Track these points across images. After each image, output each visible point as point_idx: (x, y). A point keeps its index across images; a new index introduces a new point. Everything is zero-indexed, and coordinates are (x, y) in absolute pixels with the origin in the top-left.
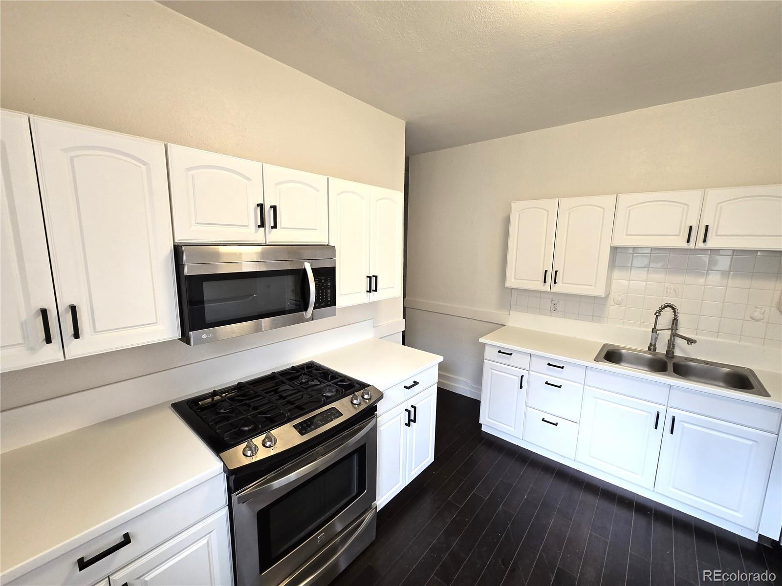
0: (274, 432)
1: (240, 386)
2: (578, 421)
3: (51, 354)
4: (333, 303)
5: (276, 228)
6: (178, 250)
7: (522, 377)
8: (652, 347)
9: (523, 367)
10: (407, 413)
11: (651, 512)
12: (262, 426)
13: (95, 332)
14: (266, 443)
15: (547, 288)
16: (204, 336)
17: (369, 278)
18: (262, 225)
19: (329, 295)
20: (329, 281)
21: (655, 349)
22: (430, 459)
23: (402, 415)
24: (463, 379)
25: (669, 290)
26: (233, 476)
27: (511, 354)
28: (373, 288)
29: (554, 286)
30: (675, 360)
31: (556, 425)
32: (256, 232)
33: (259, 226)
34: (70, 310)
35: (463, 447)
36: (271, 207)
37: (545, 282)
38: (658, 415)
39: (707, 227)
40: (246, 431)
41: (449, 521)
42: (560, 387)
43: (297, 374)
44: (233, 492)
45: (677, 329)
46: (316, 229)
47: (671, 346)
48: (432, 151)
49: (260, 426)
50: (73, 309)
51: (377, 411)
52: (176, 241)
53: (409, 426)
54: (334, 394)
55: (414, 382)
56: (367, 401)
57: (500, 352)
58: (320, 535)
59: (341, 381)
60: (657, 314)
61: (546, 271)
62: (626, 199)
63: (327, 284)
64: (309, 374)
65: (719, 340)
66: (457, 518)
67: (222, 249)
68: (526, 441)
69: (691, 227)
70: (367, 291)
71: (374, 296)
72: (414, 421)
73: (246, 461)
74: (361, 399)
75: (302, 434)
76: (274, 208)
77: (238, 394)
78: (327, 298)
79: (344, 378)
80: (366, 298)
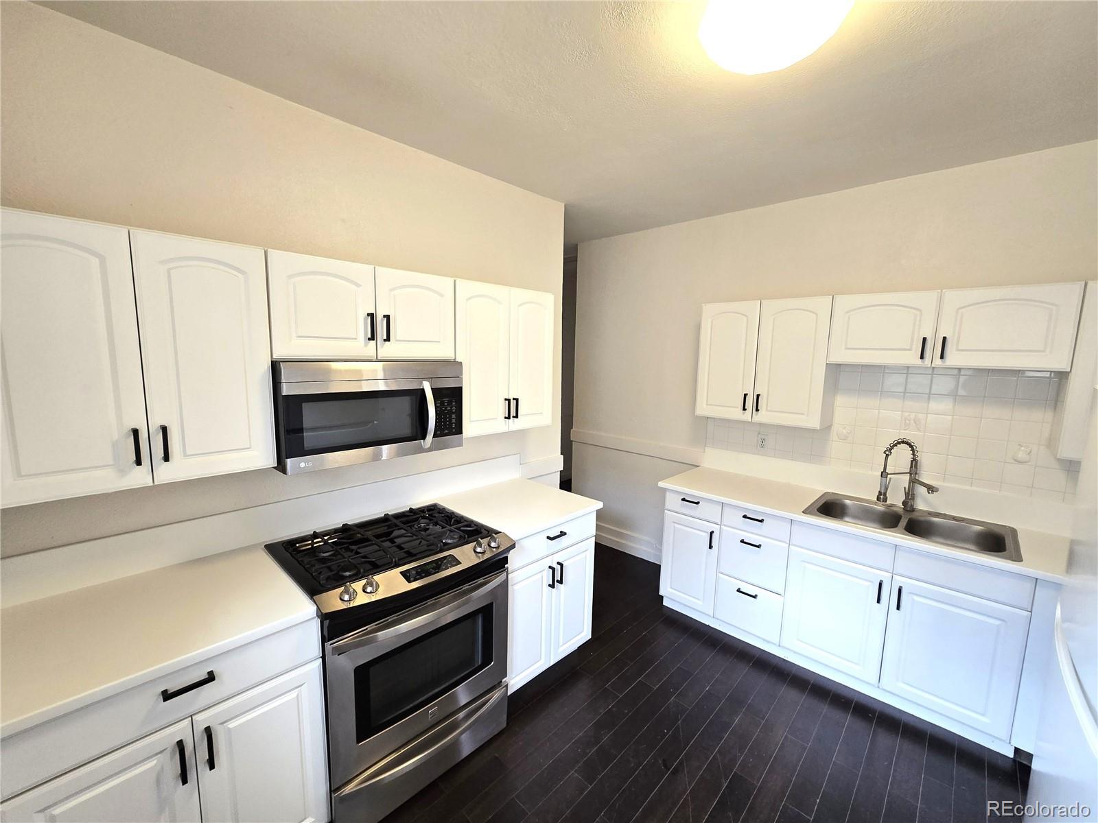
0: (377, 578)
1: (346, 529)
2: (782, 593)
3: (139, 477)
4: (460, 431)
5: (389, 341)
6: (275, 367)
7: (712, 533)
8: (882, 496)
9: (713, 520)
10: (551, 570)
11: (874, 716)
12: (364, 570)
13: (185, 455)
14: (366, 588)
15: (747, 416)
16: (302, 465)
17: (507, 402)
18: (372, 338)
19: (454, 421)
20: (454, 404)
21: (885, 500)
22: (586, 634)
23: (545, 572)
24: (646, 538)
25: (908, 422)
26: (328, 621)
27: (698, 503)
28: (513, 413)
29: (757, 414)
30: (915, 515)
31: (755, 597)
32: (366, 345)
33: (369, 339)
34: (161, 431)
35: (635, 624)
36: (384, 316)
37: (744, 409)
38: (880, 585)
39: (945, 338)
40: (347, 577)
41: (602, 711)
42: (759, 546)
43: (414, 517)
44: (327, 640)
45: (916, 474)
46: (439, 342)
47: (910, 495)
48: (607, 237)
49: (362, 570)
50: (164, 430)
51: (507, 563)
52: (274, 357)
53: (554, 587)
54: (455, 540)
55: (561, 532)
56: (494, 549)
57: (683, 500)
58: (432, 709)
59: (467, 526)
60: (887, 453)
61: (745, 395)
62: (843, 302)
63: (451, 408)
64: (431, 517)
65: (974, 488)
66: (614, 709)
67: (334, 365)
68: (718, 619)
69: (925, 339)
70: (505, 418)
71: (514, 424)
72: (561, 582)
73: (343, 606)
74: (488, 547)
75: (409, 581)
76: (387, 317)
77: (342, 536)
78: (451, 423)
79: (470, 523)
80: (503, 426)
